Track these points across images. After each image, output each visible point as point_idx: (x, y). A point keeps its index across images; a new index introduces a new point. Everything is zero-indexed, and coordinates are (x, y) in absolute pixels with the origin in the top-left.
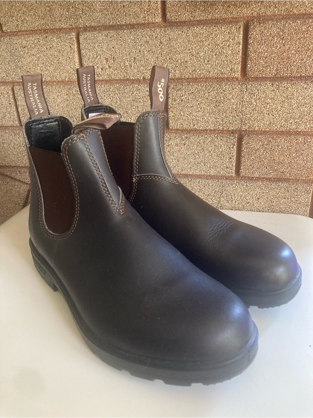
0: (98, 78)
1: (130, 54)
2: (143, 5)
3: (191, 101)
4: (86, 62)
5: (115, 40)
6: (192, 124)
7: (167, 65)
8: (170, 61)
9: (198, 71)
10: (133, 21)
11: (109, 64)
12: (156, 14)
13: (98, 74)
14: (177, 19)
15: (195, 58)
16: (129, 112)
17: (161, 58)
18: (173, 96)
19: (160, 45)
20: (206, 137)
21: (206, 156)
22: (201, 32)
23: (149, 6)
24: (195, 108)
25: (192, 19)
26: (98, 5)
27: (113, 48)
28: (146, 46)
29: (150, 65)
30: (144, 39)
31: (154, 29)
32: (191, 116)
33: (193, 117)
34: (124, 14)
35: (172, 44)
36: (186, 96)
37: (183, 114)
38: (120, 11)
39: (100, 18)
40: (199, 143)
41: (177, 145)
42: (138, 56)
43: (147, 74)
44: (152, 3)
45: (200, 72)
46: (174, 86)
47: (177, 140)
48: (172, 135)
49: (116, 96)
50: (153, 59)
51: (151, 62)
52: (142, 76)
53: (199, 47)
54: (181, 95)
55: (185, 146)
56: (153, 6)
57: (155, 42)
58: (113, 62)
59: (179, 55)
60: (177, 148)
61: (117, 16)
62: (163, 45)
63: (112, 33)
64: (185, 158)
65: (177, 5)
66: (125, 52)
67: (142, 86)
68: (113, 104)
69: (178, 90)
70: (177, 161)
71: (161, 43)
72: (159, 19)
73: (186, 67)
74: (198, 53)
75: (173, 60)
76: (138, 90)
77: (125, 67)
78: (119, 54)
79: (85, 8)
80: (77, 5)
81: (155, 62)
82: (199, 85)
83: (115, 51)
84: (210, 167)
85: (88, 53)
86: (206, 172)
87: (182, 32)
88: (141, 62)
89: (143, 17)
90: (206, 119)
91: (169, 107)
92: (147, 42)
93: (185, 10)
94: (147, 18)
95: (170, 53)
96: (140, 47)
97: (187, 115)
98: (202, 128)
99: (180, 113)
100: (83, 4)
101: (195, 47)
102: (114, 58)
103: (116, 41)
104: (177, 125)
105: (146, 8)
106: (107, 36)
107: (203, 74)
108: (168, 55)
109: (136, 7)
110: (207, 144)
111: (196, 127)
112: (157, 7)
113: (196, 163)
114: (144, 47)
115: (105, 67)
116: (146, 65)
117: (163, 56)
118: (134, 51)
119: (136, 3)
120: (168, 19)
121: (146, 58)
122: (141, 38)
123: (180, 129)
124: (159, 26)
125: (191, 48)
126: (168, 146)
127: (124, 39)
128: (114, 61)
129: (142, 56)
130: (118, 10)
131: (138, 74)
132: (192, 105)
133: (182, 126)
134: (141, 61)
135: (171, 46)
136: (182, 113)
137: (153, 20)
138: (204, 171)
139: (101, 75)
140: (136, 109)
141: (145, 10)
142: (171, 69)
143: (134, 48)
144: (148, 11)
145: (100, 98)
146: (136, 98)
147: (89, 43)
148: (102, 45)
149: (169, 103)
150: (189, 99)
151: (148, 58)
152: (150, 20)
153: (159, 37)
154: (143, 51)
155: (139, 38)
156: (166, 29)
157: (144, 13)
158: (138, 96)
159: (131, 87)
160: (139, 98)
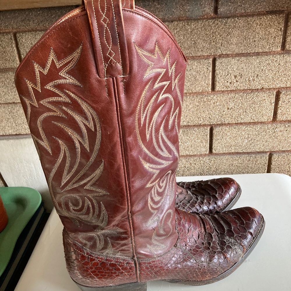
0: (227, 89)
1: (254, 72)
2: (270, 40)
4: (218, 78)
5: (244, 63)
7: (282, 79)
8: (284, 76)
10: (260, 50)
11: (237, 79)
12: (278, 46)
13: (227, 86)
16: (248, 111)
17: (278, 74)
18: (283, 99)
19: (278, 66)
23: (274, 41)
26: (234, 40)
27: (242, 68)
29: (269, 79)
30: (267, 62)
31: (275, 55)
34: (254, 46)
35: (287, 65)
37: (288, 111)
38: (252, 44)
39: (235, 49)
41: (281, 131)
42: (260, 73)
43: (266, 85)
44: (276, 39)
46: (285, 92)
47: (282, 128)
48: (278, 125)
49: (239, 101)
50: (272, 75)
51: (270, 77)
52: (261, 86)
54: (289, 98)
55: (287, 131)
56: (277, 41)
57: (275, 64)
58: (240, 78)
60: (281, 133)
61: (248, 47)
62: (280, 66)
63: (243, 58)
64: (286, 140)
66: (251, 71)
67: (261, 93)
68: (235, 106)
69: (287, 95)
71: (279, 64)
72: (279, 49)
75: (286, 75)
76: (257, 96)
77: (249, 81)
78: (246, 73)
79: (224, 42)
80: (218, 40)
81: (273, 77)
83: (243, 70)
85: (222, 72)
88: (263, 77)
89: (269, 48)
91: (279, 106)
92: (269, 64)
94: (271, 49)
96: (263, 68)
99: (286, 110)
100: (222, 39)
102: (241, 75)
103: (245, 64)
104: (283, 118)
105: (271, 42)
106: (238, 60)
108: (284, 72)
109: (264, 42)
112: (280, 41)
114: (266, 67)
115: (233, 81)
116: (266, 79)
117: (279, 73)
118: (258, 70)
119: (264, 39)
120: (287, 49)
121: (266, 75)
122: (265, 61)
123: (285, 120)
124: (278, 53)
126: (274, 132)
127: (252, 62)
128: (241, 77)
129: (263, 74)
130: (250, 43)
131: (259, 85)
133: (286, 118)
137: (276, 49)
139: (229, 87)
140: (253, 109)
141: (270, 44)
142: (284, 81)
143: (259, 68)
145: (226, 103)
146: (254, 102)
147: (223, 66)
148: (233, 67)
149: (279, 104)
151: (268, 75)
152: (274, 50)
153: (278, 61)
154: (265, 70)
155: (263, 61)
156: (285, 55)
157: (270, 45)
158: (257, 100)
159: (252, 94)
160: (257, 101)
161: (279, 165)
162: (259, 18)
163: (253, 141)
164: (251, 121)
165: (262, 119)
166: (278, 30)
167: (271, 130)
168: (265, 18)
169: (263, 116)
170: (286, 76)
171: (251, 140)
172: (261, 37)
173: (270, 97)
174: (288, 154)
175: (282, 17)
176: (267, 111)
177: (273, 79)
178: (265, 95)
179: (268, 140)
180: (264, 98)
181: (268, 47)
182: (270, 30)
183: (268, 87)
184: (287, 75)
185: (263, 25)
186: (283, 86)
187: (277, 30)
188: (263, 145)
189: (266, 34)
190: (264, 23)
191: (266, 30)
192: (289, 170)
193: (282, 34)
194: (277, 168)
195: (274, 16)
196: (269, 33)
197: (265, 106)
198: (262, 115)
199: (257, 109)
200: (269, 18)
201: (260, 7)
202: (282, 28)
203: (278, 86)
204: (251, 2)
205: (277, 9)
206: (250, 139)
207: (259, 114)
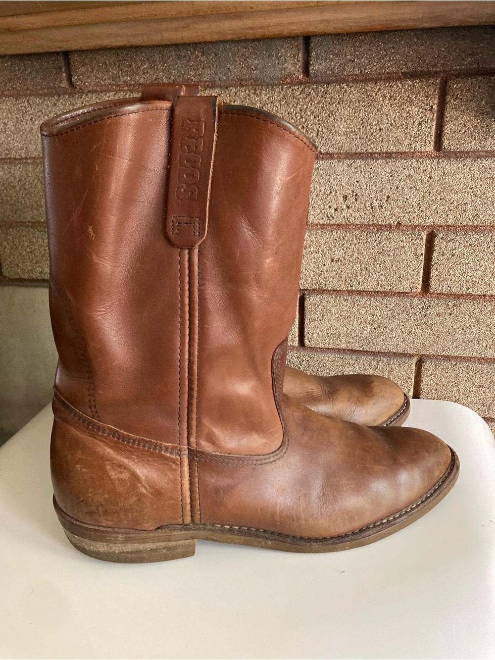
0: (328, 221)
1: (381, 191)
2: (410, 129)
3: (467, 256)
4: (312, 199)
5: (361, 172)
6: (464, 287)
7: (436, 208)
8: (441, 203)
9: (481, 217)
10: (392, 148)
11: (348, 203)
12: (427, 141)
13: (329, 216)
14: (458, 149)
15: (479, 199)
16: (371, 268)
17: (429, 197)
18: (441, 248)
19: (428, 181)
20: (485, 305)
21: (482, 331)
22: (492, 166)
23: (418, 131)
24: (472, 265)
25: (480, 149)
26: (342, 127)
27: (358, 182)
28: (408, 182)
29: (411, 206)
30: (407, 172)
31: (422, 160)
32: (465, 276)
33: (468, 277)
34: (380, 139)
35: (447, 180)
36: (460, 250)
37: (452, 274)
38: (375, 136)
39: (343, 143)
40: (473, 313)
41: (438, 315)
42: (393, 194)
43: (405, 218)
44: (423, 128)
45: (484, 218)
46: (443, 235)
47: (440, 308)
48: (432, 301)
49: (353, 246)
50: (416, 199)
51: (413, 203)
52: (396, 220)
53: (486, 186)
54: (453, 248)
55: (451, 317)
56: (425, 131)
57: (421, 177)
58: (354, 200)
59: (456, 195)
60: (438, 319)
61: (369, 141)
62: (433, 181)
63: (359, 162)
64: (449, 334)
65: (460, 131)
66: (375, 188)
67: (395, 233)
68: (346, 257)
69: (449, 241)
70: (437, 337)
71: (430, 178)
72: (430, 148)
73: (465, 211)
74: (484, 194)
75: (446, 201)
76: (388, 240)
77: (372, 208)
78: (365, 191)
79: (322, 130)
80: (312, 125)
81: (419, 203)
82: (482, 235)
83: (360, 186)
84: (486, 346)
85: (318, 188)
86: (479, 353)
87: (464, 165)
88: (398, 202)
89: (408, 145)
90: (486, 281)
91: (433, 263)
92: (410, 176)
93: (472, 137)
94: (413, 146)
95: (443, 192)
96: (398, 183)
97: (459, 275)
98: (479, 292)
99: (449, 271)
100: (319, 124)
101: (481, 185)
102: (356, 195)
103: (363, 173)
104: (442, 288)
105: (414, 133)
106: (350, 166)
107: (489, 221)
108: (440, 194)
109: (398, 131)
110: (485, 315)
111: (471, 291)
112: (430, 133)
113: (466, 340)
114: (404, 182)
115: (341, 207)
116: (404, 206)
117: (431, 195)
118: (389, 187)
119: (399, 127)
120: (445, 148)
121: (405, 197)
122: (402, 171)
123: (446, 293)
124: (428, 156)
125: (474, 186)
126: (425, 316)
127: (376, 171)
128: (356, 200)
129: (400, 195)
130: (372, 134)
131: (391, 218)
132: (468, 262)
133: (449, 288)
134: (397, 200)
135: (445, 183)
136: (451, 271)
137: (423, 148)
138: (477, 352)
139: (333, 217)
140: (382, 265)
141: (411, 136)
143: (390, 183)
144: (416, 137)
145: (327, 248)
146: (383, 250)
147: (322, 175)
148: (340, 178)
149: (434, 258)
150: (464, 254)
151: (408, 197)
152: (418, 148)
153: (429, 170)
154: (402, 188)
155: (399, 170)
156: (440, 160)
157: (410, 140)
158: (388, 247)
159: (378, 235)
160: (388, 249)
161: (437, 384)
162: (387, 85)
163: (382, 330)
164: (378, 290)
165: (400, 286)
166: (425, 109)
167: (418, 310)
168: (399, 85)
169: (400, 281)
170: (444, 201)
171: (379, 326)
172: (393, 122)
173: (415, 242)
174: (456, 364)
175: (433, 83)
176: (409, 271)
177: (420, 207)
178: (404, 239)
179: (413, 330)
180: (401, 244)
181: (407, 143)
182: (410, 109)
183: (410, 222)
184: (448, 200)
185: (395, 99)
186: (439, 221)
187: (424, 111)
188: (404, 341)
189: (402, 117)
190: (398, 95)
191: (403, 109)
192: (458, 397)
193: (435, 117)
194: (433, 391)
195: (418, 81)
196: (408, 115)
197: (405, 261)
198: (400, 277)
199: (388, 264)
200: (407, 87)
201: (389, 65)
202: (434, 107)
203: (429, 222)
204: (372, 55)
205: (422, 68)
206: (377, 326)
207: (392, 275)
